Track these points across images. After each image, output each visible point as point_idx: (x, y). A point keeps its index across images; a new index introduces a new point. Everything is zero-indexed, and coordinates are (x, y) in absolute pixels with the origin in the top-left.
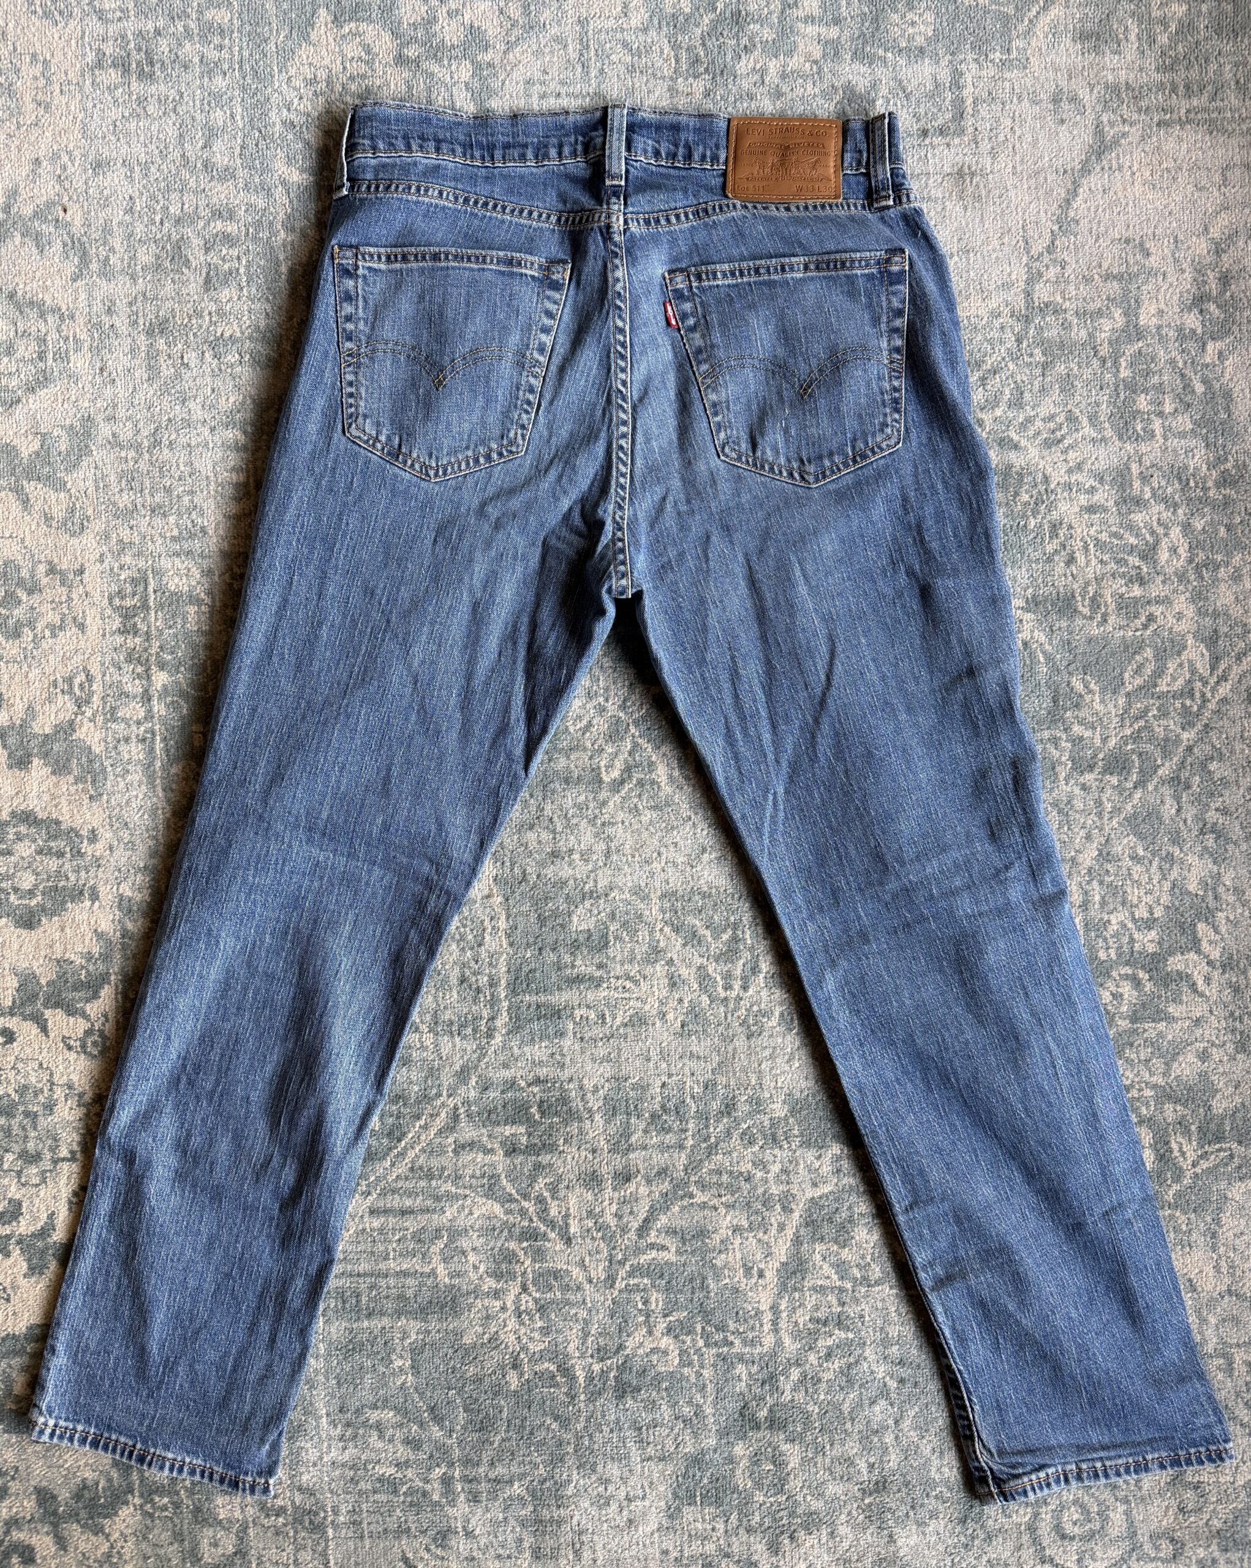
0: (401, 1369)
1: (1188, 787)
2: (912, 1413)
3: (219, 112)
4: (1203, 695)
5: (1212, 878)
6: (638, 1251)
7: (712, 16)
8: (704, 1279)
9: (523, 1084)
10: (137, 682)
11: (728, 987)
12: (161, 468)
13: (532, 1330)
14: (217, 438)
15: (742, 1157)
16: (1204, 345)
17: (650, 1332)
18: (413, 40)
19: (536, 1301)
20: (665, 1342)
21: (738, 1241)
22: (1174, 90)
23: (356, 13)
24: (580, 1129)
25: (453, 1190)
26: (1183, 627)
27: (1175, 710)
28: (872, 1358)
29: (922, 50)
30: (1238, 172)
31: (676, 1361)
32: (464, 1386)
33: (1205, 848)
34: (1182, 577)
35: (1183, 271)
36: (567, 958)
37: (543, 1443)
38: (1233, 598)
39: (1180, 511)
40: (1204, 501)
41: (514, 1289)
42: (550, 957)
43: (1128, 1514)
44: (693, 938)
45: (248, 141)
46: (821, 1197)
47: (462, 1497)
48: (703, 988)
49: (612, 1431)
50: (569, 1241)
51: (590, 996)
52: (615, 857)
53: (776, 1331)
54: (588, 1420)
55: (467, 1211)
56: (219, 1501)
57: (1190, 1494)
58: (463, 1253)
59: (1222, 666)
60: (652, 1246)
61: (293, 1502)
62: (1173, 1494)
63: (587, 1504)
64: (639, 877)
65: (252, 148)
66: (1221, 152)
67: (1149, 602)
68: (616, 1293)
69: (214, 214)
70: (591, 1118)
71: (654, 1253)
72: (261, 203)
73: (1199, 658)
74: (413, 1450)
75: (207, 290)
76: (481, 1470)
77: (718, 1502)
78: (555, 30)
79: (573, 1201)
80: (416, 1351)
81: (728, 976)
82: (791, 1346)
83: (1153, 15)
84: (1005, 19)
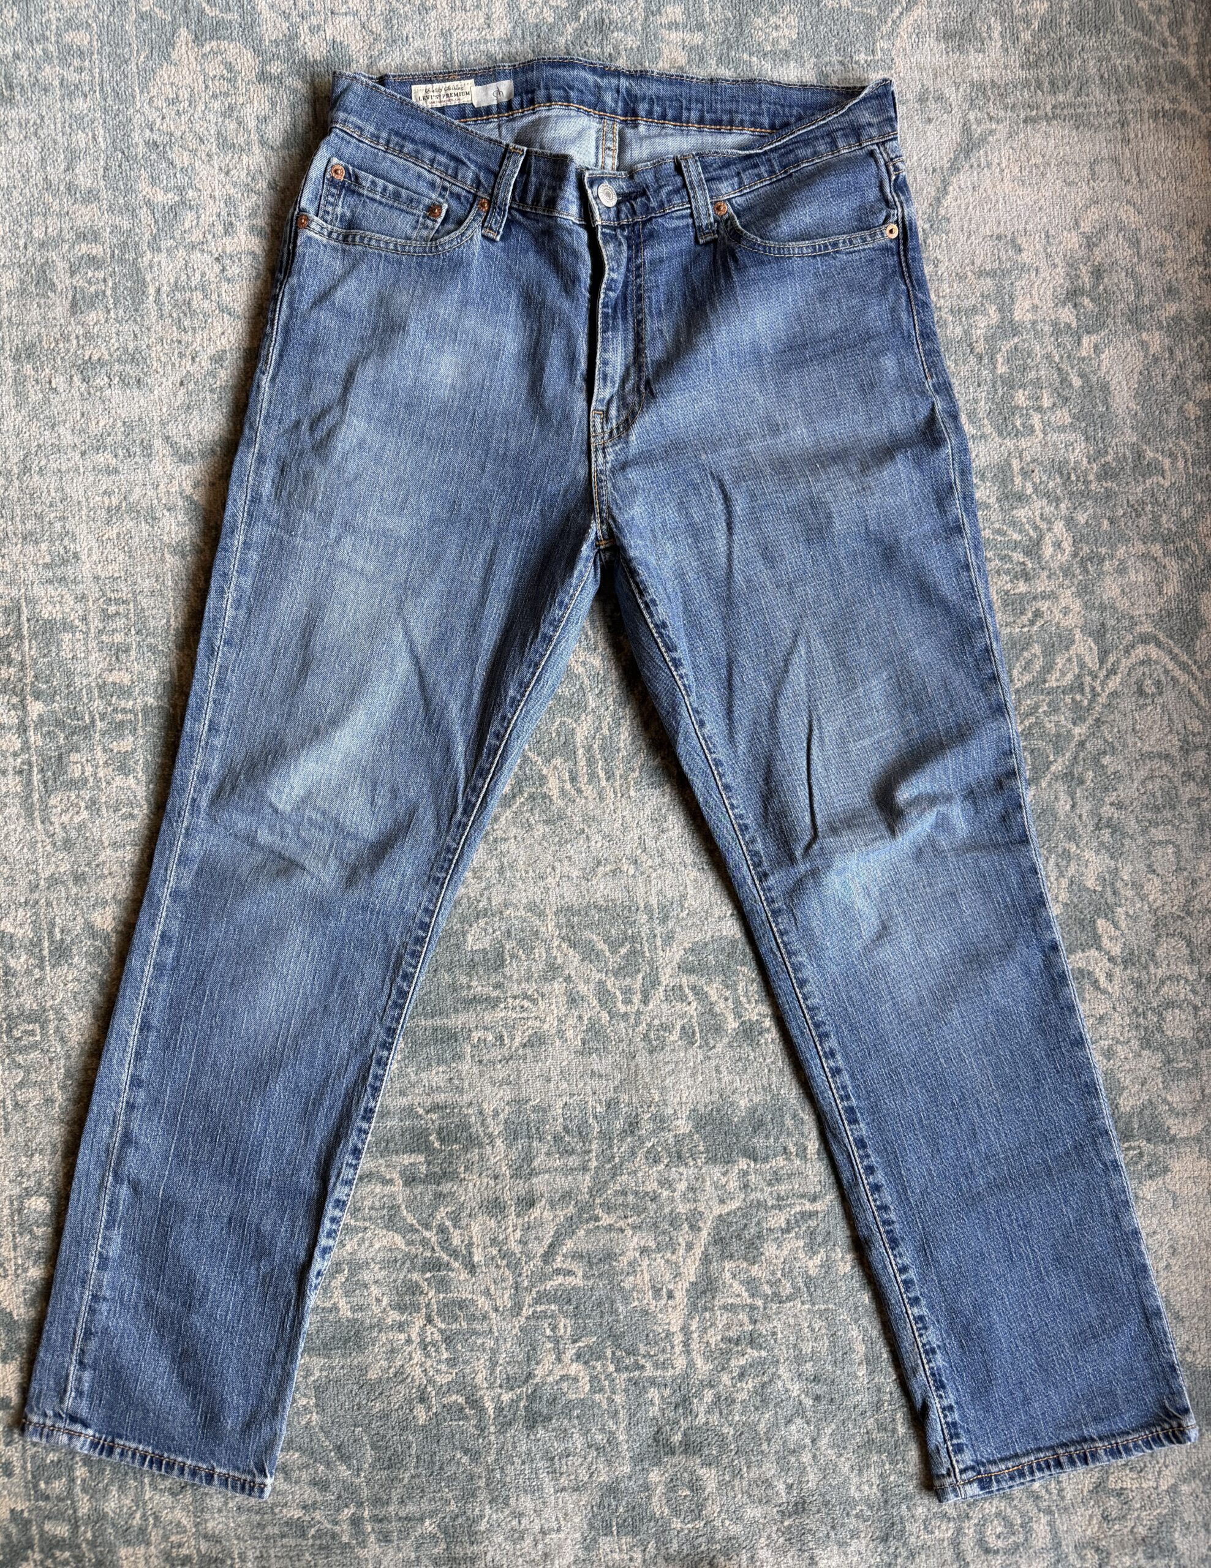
0: (305, 1408)
1: (1081, 782)
2: (829, 1431)
3: (81, 135)
4: (1093, 689)
5: (1110, 873)
6: (544, 1278)
7: (575, 25)
8: (613, 1302)
9: (421, 1111)
10: (13, 713)
11: (628, 1002)
12: (32, 495)
13: (439, 1362)
14: (88, 463)
15: (649, 1177)
16: (1079, 339)
17: (559, 1360)
18: (275, 57)
19: (441, 1331)
20: (575, 1368)
21: (646, 1262)
22: (1039, 86)
23: (218, 30)
24: (481, 1157)
25: (353, 1222)
26: (1069, 621)
27: (1066, 705)
28: (786, 1375)
29: (786, 54)
30: (1106, 166)
31: (587, 1388)
32: (370, 1423)
33: (1102, 843)
34: (1067, 572)
35: (1055, 266)
36: (463, 980)
37: (453, 1478)
38: (1119, 591)
39: (1063, 506)
40: (1086, 494)
41: (419, 1321)
42: (446, 978)
43: (1051, 1524)
44: (590, 954)
45: (111, 162)
46: (728, 1214)
47: (372, 1538)
48: (603, 1004)
49: (523, 1463)
50: (472, 1268)
51: (488, 1017)
52: (508, 874)
53: (688, 1352)
54: (499, 1452)
55: (367, 1244)
56: (123, 1552)
57: (1113, 1501)
58: (366, 1286)
59: (1111, 659)
60: (558, 1272)
61: (199, 1551)
62: (1097, 1502)
63: (501, 1539)
64: (534, 893)
65: (114, 169)
66: (1088, 147)
67: (1035, 598)
68: (523, 1320)
69: (78, 237)
70: (492, 1143)
71: (560, 1279)
72: (126, 225)
73: (1087, 653)
74: (320, 1490)
75: (74, 314)
76: (391, 1509)
77: (635, 1531)
78: (418, 43)
79: (475, 1229)
80: (319, 1389)
81: (627, 991)
82: (703, 1367)
83: (1016, 13)
84: (868, 21)
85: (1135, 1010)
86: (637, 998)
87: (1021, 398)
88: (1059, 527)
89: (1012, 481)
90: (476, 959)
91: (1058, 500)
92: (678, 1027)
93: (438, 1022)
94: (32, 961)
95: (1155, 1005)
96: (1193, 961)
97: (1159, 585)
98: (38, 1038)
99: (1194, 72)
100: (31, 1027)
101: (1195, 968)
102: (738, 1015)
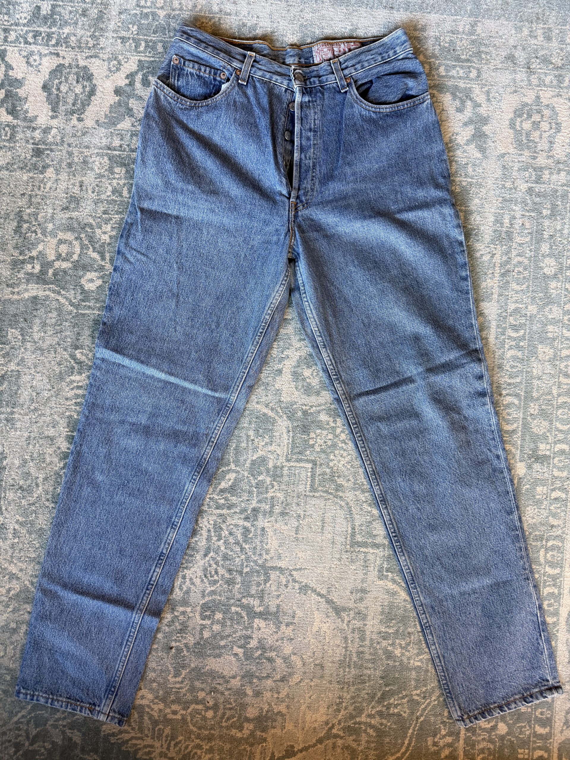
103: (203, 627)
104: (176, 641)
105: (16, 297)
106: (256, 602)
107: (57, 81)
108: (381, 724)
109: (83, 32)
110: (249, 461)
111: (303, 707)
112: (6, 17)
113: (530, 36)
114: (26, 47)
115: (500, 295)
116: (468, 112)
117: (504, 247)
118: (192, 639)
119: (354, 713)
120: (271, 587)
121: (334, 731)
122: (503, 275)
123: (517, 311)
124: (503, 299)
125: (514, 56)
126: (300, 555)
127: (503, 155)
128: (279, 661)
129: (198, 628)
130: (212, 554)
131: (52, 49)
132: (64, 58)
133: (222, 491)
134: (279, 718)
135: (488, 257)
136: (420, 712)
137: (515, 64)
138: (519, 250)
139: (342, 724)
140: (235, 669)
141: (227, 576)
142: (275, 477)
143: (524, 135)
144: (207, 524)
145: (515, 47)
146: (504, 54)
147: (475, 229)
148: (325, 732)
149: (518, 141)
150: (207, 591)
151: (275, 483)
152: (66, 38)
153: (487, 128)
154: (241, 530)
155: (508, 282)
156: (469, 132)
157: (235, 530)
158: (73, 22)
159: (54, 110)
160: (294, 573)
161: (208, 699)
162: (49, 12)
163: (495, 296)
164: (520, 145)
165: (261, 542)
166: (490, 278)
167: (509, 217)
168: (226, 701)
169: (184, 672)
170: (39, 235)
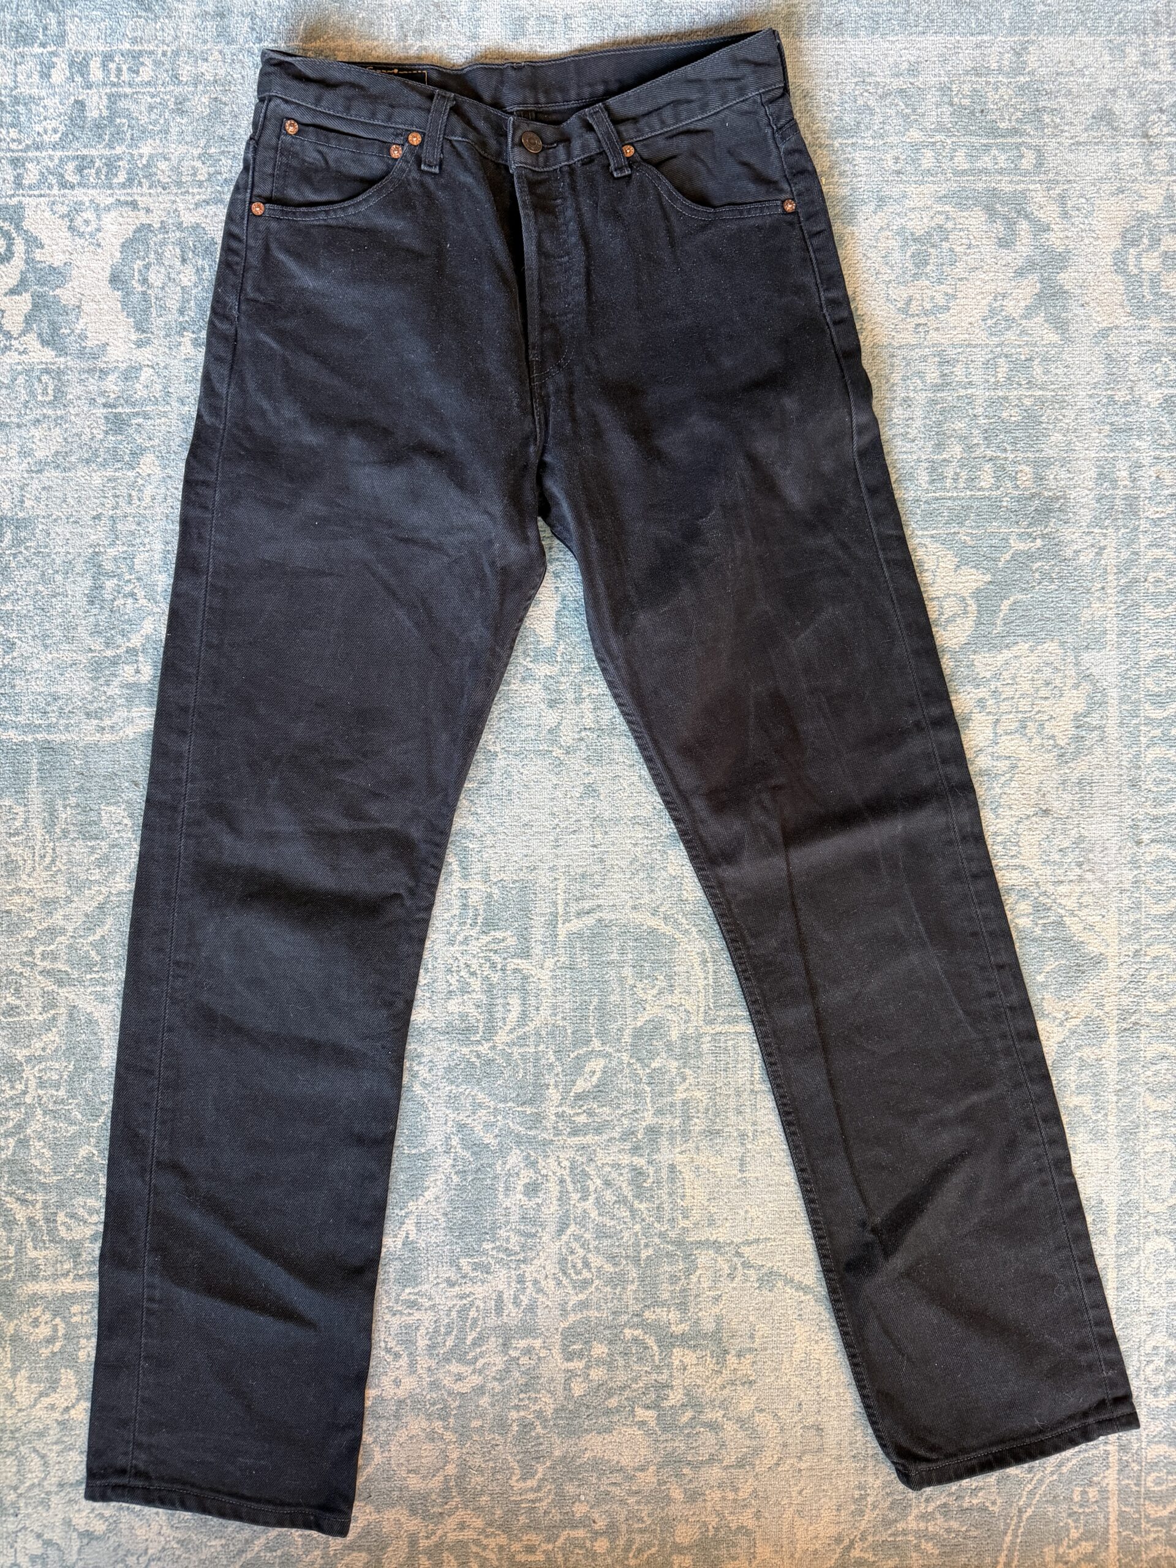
11: (44, 955)
16: (653, 1408)
23: (987, 612)
30: (816, 1439)
39: (496, 1384)
40: (506, 1406)
44: (92, 921)
48: (43, 932)
51: (36, 822)
67: (411, 1353)
85: (18, 1430)
86: (47, 965)
87: (600, 1350)
88: (476, 1380)
89: (522, 1339)
90: (92, 813)
91: (501, 1380)
92: (18, 1002)
93: (35, 775)
94: (113, 396)
95: (21, 1448)
96: (61, 1485)
97: (415, 1471)
98: (40, 398)
99: (900, 1526)
100: (50, 392)
101: (54, 1489)
102: (29, 1059)
103: (571, 1375)
104: (517, 1408)
105: (108, 737)
106: (674, 1315)
107: (139, 264)
108: (948, 1531)
109: (182, 149)
110: (628, 1032)
111: (789, 1514)
112: (14, 133)
113: (1144, 64)
114: (63, 196)
115: (1122, 634)
116: (1024, 247)
117: (1123, 530)
118: (551, 1401)
119: (892, 1515)
120: (701, 1280)
121: (856, 1553)
122: (1125, 590)
123: (1159, 662)
124: (1127, 641)
125: (1111, 112)
126: (753, 1213)
127: (1104, 333)
128: (730, 1427)
129: (560, 1378)
130: (572, 1228)
131: (121, 195)
132: (148, 210)
133: (579, 1097)
134: (743, 1541)
135: (1091, 556)
136: (1024, 1499)
137: (1115, 129)
138: (1154, 533)
139: (870, 1539)
140: (643, 1452)
141: (609, 1268)
142: (685, 1057)
143: (1147, 284)
144: (558, 1169)
145: (1113, 92)
146: (1091, 109)
147: (1058, 498)
148: (837, 1556)
149: (1133, 298)
150: (571, 1304)
151: (688, 1071)
152: (147, 166)
153: (1067, 275)
154: (627, 1174)
155: (1136, 605)
156: (1029, 289)
157: (614, 1175)
158: (158, 128)
159: (139, 328)
160: (746, 1250)
161: (596, 1516)
162: (105, 113)
163: (1112, 637)
164: (1139, 307)
165: (670, 1195)
166: (1099, 599)
167: (1128, 464)
168: (632, 1516)
169: (541, 1470)
170: (143, 602)
